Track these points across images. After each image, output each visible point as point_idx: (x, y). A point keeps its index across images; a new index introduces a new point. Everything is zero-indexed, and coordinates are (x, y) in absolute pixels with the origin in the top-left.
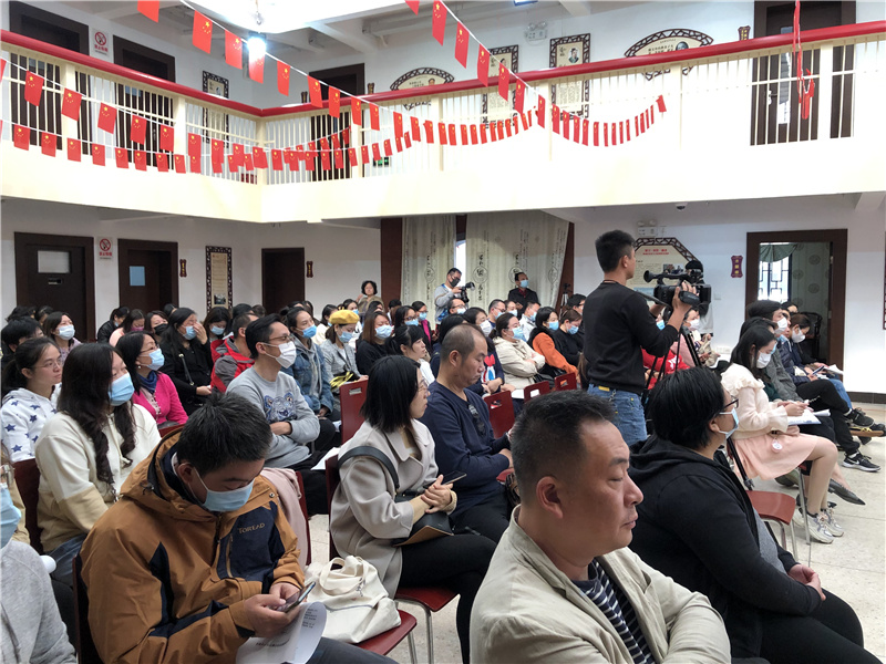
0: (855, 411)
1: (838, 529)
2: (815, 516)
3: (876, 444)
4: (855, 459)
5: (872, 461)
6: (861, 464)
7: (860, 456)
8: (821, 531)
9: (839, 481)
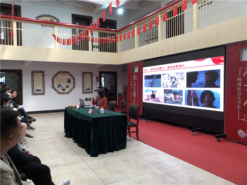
0: (28, 116)
1: (28, 145)
2: (22, 143)
3: (33, 123)
4: (29, 128)
5: (33, 128)
6: (31, 129)
7: (30, 127)
8: (24, 147)
9: (27, 133)
